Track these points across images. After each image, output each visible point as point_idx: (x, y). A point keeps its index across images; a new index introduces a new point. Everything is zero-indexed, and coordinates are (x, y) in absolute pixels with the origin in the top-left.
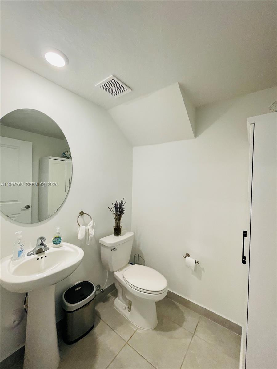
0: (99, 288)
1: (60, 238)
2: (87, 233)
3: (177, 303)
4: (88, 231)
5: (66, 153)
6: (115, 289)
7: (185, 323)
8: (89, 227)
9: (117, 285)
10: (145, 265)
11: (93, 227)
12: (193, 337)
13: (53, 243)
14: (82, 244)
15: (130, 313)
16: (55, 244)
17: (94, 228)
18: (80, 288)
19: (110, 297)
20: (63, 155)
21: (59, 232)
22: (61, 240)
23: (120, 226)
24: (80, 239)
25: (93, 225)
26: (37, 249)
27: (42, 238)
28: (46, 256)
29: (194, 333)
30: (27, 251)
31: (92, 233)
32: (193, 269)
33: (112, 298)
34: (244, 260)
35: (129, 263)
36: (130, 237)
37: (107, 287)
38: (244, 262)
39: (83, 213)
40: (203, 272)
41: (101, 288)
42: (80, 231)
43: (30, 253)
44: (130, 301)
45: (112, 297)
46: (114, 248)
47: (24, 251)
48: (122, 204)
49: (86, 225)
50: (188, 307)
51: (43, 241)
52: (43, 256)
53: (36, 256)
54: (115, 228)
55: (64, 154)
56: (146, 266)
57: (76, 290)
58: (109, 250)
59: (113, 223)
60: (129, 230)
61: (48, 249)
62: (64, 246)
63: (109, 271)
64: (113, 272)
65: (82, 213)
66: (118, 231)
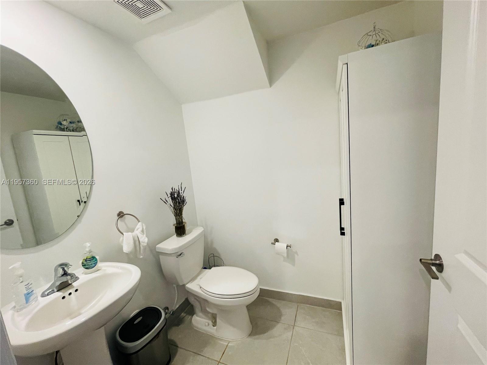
0: (167, 311)
1: (93, 258)
2: (137, 242)
3: (270, 300)
4: (136, 239)
5: (64, 123)
6: (190, 305)
7: (283, 318)
8: (137, 232)
9: (192, 300)
10: (224, 265)
11: (143, 231)
12: (294, 328)
13: (83, 268)
14: (131, 259)
15: (215, 327)
16: (86, 268)
17: (145, 233)
18: (141, 318)
19: (184, 317)
20: (59, 126)
21: (90, 250)
22: (96, 260)
23: (182, 222)
24: (126, 252)
25: (143, 229)
26: (58, 283)
27: (63, 266)
28: (76, 290)
29: (294, 325)
30: (39, 291)
31: (144, 240)
32: (285, 255)
33: (188, 318)
34: (342, 231)
35: (202, 268)
36: (200, 234)
37: (177, 306)
38: (343, 234)
39: (124, 213)
40: (296, 255)
41: (170, 310)
42: (124, 240)
43: (46, 293)
44: (213, 314)
45: (187, 316)
46: (179, 253)
47: (34, 292)
48: (180, 192)
49: (132, 231)
50: (284, 300)
51: (66, 269)
52: (72, 291)
53: (60, 294)
54: (176, 227)
55: (61, 124)
56: (226, 266)
57: (135, 323)
58: (173, 259)
59: (173, 220)
60: (195, 225)
61: (77, 278)
62: (103, 268)
63: (178, 286)
64: (184, 286)
65: (121, 215)
66: (180, 230)
